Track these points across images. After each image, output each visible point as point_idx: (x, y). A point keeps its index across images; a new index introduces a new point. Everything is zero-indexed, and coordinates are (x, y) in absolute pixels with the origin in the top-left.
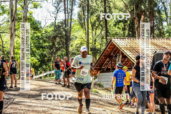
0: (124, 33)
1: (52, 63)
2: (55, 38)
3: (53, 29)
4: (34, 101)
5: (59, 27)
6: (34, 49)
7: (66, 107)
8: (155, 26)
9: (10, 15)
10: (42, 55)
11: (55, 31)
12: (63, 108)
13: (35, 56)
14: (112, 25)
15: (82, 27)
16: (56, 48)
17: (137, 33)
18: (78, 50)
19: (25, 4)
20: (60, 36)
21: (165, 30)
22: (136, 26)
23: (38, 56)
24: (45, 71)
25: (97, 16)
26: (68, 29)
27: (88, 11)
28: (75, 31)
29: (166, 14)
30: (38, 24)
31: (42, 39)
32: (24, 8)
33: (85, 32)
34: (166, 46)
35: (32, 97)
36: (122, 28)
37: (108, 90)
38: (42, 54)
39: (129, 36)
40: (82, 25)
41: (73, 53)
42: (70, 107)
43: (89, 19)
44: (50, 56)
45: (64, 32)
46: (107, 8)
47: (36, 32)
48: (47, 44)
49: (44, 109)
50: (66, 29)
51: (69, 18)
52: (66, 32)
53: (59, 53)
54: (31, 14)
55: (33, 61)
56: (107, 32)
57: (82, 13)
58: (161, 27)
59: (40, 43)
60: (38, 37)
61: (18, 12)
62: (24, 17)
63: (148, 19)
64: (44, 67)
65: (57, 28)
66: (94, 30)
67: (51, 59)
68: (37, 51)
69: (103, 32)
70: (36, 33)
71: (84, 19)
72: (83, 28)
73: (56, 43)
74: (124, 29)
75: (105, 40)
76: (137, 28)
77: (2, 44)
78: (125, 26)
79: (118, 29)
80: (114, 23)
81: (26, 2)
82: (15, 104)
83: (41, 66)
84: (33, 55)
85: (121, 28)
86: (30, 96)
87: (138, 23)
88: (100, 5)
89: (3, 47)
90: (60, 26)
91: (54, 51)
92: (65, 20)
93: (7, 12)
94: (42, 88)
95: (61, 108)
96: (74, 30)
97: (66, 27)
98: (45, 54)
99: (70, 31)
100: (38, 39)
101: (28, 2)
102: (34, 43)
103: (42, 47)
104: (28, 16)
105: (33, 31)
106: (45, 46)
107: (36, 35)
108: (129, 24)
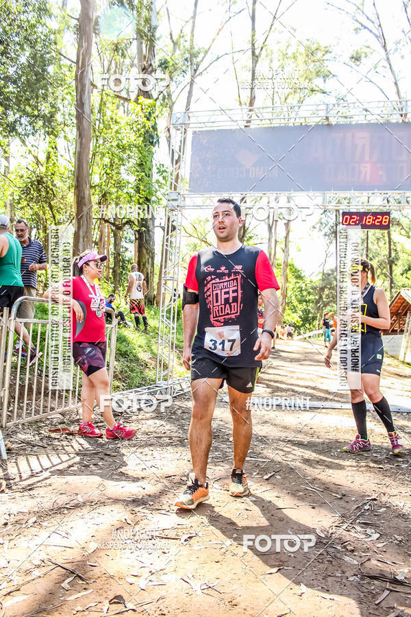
2: (322, 289)
5: (329, 275)
6: (296, 303)
10: (306, 312)
11: (323, 280)
13: (296, 312)
14: (398, 274)
16: (324, 302)
19: (286, 246)
20: (330, 287)
23: (300, 312)
24: (310, 330)
30: (302, 272)
31: (306, 290)
37: (393, 357)
38: (306, 310)
44: (316, 311)
46: (392, 251)
47: (299, 281)
48: (311, 297)
49: (311, 376)
53: (328, 308)
54: (293, 259)
56: (392, 282)
59: (303, 296)
60: (302, 288)
61: (277, 257)
62: (284, 263)
64: (307, 325)
65: (327, 277)
67: (317, 317)
68: (298, 305)
69: (387, 284)
70: (299, 283)
73: (324, 296)
75: (389, 293)
80: (402, 272)
81: (287, 244)
82: (274, 368)
83: (303, 325)
86: (292, 360)
88: (383, 248)
91: (322, 306)
94: (307, 351)
98: (309, 310)
100: (301, 291)
101: (290, 244)
102: (296, 295)
103: (306, 302)
104: (290, 262)
105: (295, 280)
106: (309, 300)
107: (298, 285)
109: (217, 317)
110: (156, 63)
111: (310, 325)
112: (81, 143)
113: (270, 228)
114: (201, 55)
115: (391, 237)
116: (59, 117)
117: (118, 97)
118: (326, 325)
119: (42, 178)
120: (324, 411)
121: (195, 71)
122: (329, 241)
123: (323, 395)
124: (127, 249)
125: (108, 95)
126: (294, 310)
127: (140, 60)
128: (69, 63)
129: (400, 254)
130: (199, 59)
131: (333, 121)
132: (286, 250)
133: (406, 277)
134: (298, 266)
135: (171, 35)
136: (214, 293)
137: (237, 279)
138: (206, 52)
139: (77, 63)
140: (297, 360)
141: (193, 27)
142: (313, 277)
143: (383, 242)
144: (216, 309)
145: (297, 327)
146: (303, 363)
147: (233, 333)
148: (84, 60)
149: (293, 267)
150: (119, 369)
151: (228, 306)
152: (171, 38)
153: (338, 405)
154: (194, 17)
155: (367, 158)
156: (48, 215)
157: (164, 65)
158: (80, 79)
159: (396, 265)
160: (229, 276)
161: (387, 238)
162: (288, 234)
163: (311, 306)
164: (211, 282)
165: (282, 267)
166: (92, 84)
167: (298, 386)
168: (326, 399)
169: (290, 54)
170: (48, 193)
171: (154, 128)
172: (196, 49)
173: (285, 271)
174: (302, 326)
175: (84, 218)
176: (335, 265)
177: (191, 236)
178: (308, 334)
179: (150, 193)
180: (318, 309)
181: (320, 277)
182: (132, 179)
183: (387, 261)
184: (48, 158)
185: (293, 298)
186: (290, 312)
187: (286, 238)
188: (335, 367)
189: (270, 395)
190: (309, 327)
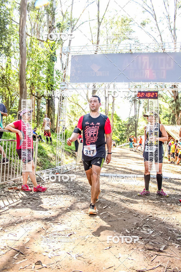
0: (169, 123)
1: (127, 139)
2: (129, 125)
4: (119, 159)
5: (132, 119)
6: (117, 131)
7: (137, 163)
9: (105, 112)
11: (129, 121)
14: (162, 118)
16: (130, 131)
17: (176, 123)
19: (113, 106)
20: (132, 124)
23: (119, 135)
28: (141, 121)
30: (120, 117)
31: (122, 125)
36: (168, 120)
39: (172, 124)
41: (139, 134)
44: (126, 135)
48: (124, 129)
49: (124, 163)
50: (136, 120)
51: (137, 114)
52: (135, 122)
53: (131, 133)
55: (117, 138)
59: (120, 128)
60: (120, 124)
61: (109, 111)
62: (112, 114)
64: (122, 141)
65: (130, 120)
67: (126, 137)
68: (119, 132)
73: (129, 128)
74: (169, 121)
76: (177, 120)
78: (169, 119)
80: (163, 118)
86: (116, 156)
87: (177, 117)
92: (135, 116)
94: (122, 152)
95: (133, 163)
96: (139, 121)
98: (123, 135)
100: (120, 126)
101: (115, 105)
102: (117, 128)
103: (122, 130)
104: (114, 113)
105: (117, 121)
106: (123, 130)
107: (118, 123)
108: (172, 118)
109: (88, 142)
110: (55, 25)
112: (22, 60)
113: (106, 98)
114: (75, 22)
116: (12, 48)
117: (38, 39)
118: (131, 140)
119: (4, 76)
121: (73, 28)
122: (132, 104)
123: (129, 171)
124: (43, 108)
125: (34, 39)
126: (117, 134)
127: (48, 23)
128: (16, 24)
129: (162, 110)
130: (74, 23)
131: (133, 51)
132: (113, 108)
133: (165, 120)
134: (118, 115)
135: (62, 12)
136: (88, 132)
137: (97, 128)
138: (78, 20)
139: (20, 24)
140: (118, 156)
141: (72, 8)
142: (125, 119)
144: (88, 139)
145: (118, 142)
146: (121, 157)
147: (94, 147)
148: (23, 23)
149: (116, 115)
150: (39, 161)
151: (92, 137)
152: (62, 13)
154: (72, 4)
155: (148, 68)
156: (7, 92)
157: (59, 25)
158: (21, 31)
160: (95, 126)
162: (114, 101)
163: (124, 133)
164: (87, 128)
165: (111, 115)
166: (27, 34)
167: (118, 167)
168: (131, 173)
169: (115, 22)
170: (7, 82)
171: (55, 54)
172: (73, 19)
173: (112, 117)
174: (120, 141)
175: (23, 94)
177: (71, 102)
178: (123, 145)
179: (53, 83)
180: (127, 134)
181: (128, 119)
182: (45, 76)
184: (7, 67)
185: (116, 129)
186: (115, 135)
187: (113, 102)
188: (134, 159)
189: (106, 172)
190: (123, 142)
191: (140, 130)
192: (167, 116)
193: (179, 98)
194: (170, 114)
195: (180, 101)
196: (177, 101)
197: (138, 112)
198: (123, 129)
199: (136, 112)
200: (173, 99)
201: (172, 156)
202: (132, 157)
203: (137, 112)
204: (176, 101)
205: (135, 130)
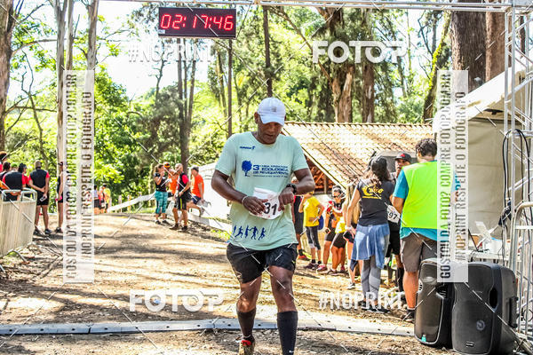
1: (149, 177)
2: (156, 122)
3: (154, 103)
4: (109, 261)
5: (167, 97)
6: (111, 147)
7: (179, 274)
8: (377, 98)
9: (57, 72)
10: (129, 161)
11: (158, 106)
12: (171, 276)
13: (112, 161)
14: (284, 94)
15: (218, 97)
16: (160, 144)
17: (336, 112)
18: (207, 149)
19: (90, 47)
20: (169, 119)
21: (398, 106)
22: (335, 97)
23: (119, 162)
24: (135, 195)
25: (249, 75)
26: (186, 102)
27: (231, 62)
28: (203, 107)
29: (401, 71)
30: (120, 92)
31: (129, 124)
32: (89, 56)
33: (223, 109)
34: (398, 142)
35: (104, 253)
36: (306, 101)
38: (129, 158)
39: (319, 118)
40: (217, 94)
41: (197, 156)
42: (187, 275)
43: (233, 80)
44: (146, 161)
45: (177, 110)
46: (272, 56)
47: (115, 108)
48: (139, 136)
49: (128, 278)
50: (182, 102)
51: (189, 78)
52: (181, 109)
53: (166, 155)
54: (103, 69)
55: (109, 173)
57: (218, 67)
58: (388, 100)
59: (123, 134)
60: (121, 120)
61: (75, 65)
63: (361, 83)
64: (133, 185)
65: (162, 99)
66: (244, 104)
67: (149, 170)
68: (116, 150)
70: (116, 111)
71: (222, 81)
72: (219, 100)
73: (159, 134)
74: (309, 104)
76: (338, 101)
77: (39, 136)
78: (311, 96)
79: (297, 103)
80: (288, 91)
81: (93, 43)
83: (125, 184)
84: (108, 160)
85: (303, 101)
87: (338, 90)
88: (257, 51)
89: (42, 143)
90: (169, 97)
91: (156, 151)
92: (180, 84)
93: (51, 65)
94: (126, 232)
95: (168, 276)
96: (198, 104)
97: (181, 98)
98: (135, 158)
99: (191, 107)
100: (120, 125)
101: (97, 43)
102: (112, 133)
103: (129, 143)
105: (108, 107)
106: (135, 141)
107: (114, 115)
108: (321, 93)
111: (137, 185)
113: (60, 15)
115: (271, 32)
120: (139, 336)
123: (142, 309)
126: (108, 157)
129: (285, 62)
133: (297, 100)
134: (113, 81)
143: (257, 40)
145: (114, 189)
146: (118, 254)
149: (105, 83)
153: (162, 325)
159: (278, 79)
161: (262, 34)
162: (93, 24)
163: (137, 152)
167: (102, 296)
168: (146, 316)
176: (177, 81)
178: (131, 202)
180: (149, 156)
181: (152, 100)
183: (262, 72)
185: (107, 137)
186: (101, 162)
187: (91, 31)
188: (172, 259)
189: (51, 317)
190: (135, 188)
191: (199, 140)
192: (302, 84)
193: (345, 16)
194: (314, 79)
195: (347, 28)
196: (338, 28)
197: (190, 69)
198: (135, 137)
199: (183, 71)
200: (322, 20)
201: (310, 242)
202: (164, 252)
203: (186, 69)
204: (332, 30)
205: (181, 142)
